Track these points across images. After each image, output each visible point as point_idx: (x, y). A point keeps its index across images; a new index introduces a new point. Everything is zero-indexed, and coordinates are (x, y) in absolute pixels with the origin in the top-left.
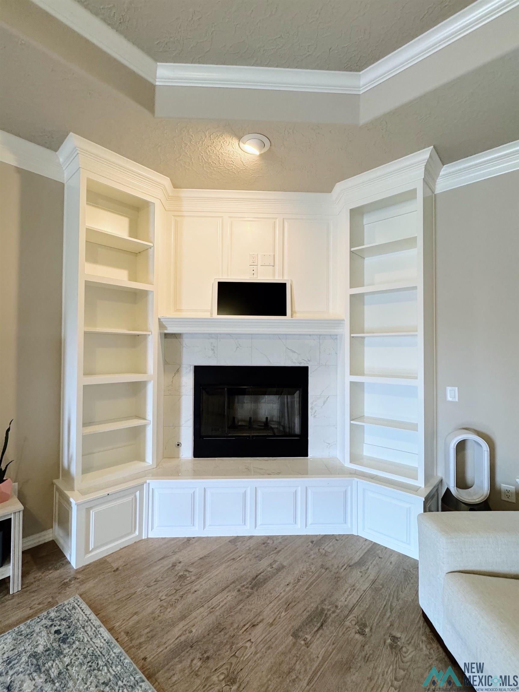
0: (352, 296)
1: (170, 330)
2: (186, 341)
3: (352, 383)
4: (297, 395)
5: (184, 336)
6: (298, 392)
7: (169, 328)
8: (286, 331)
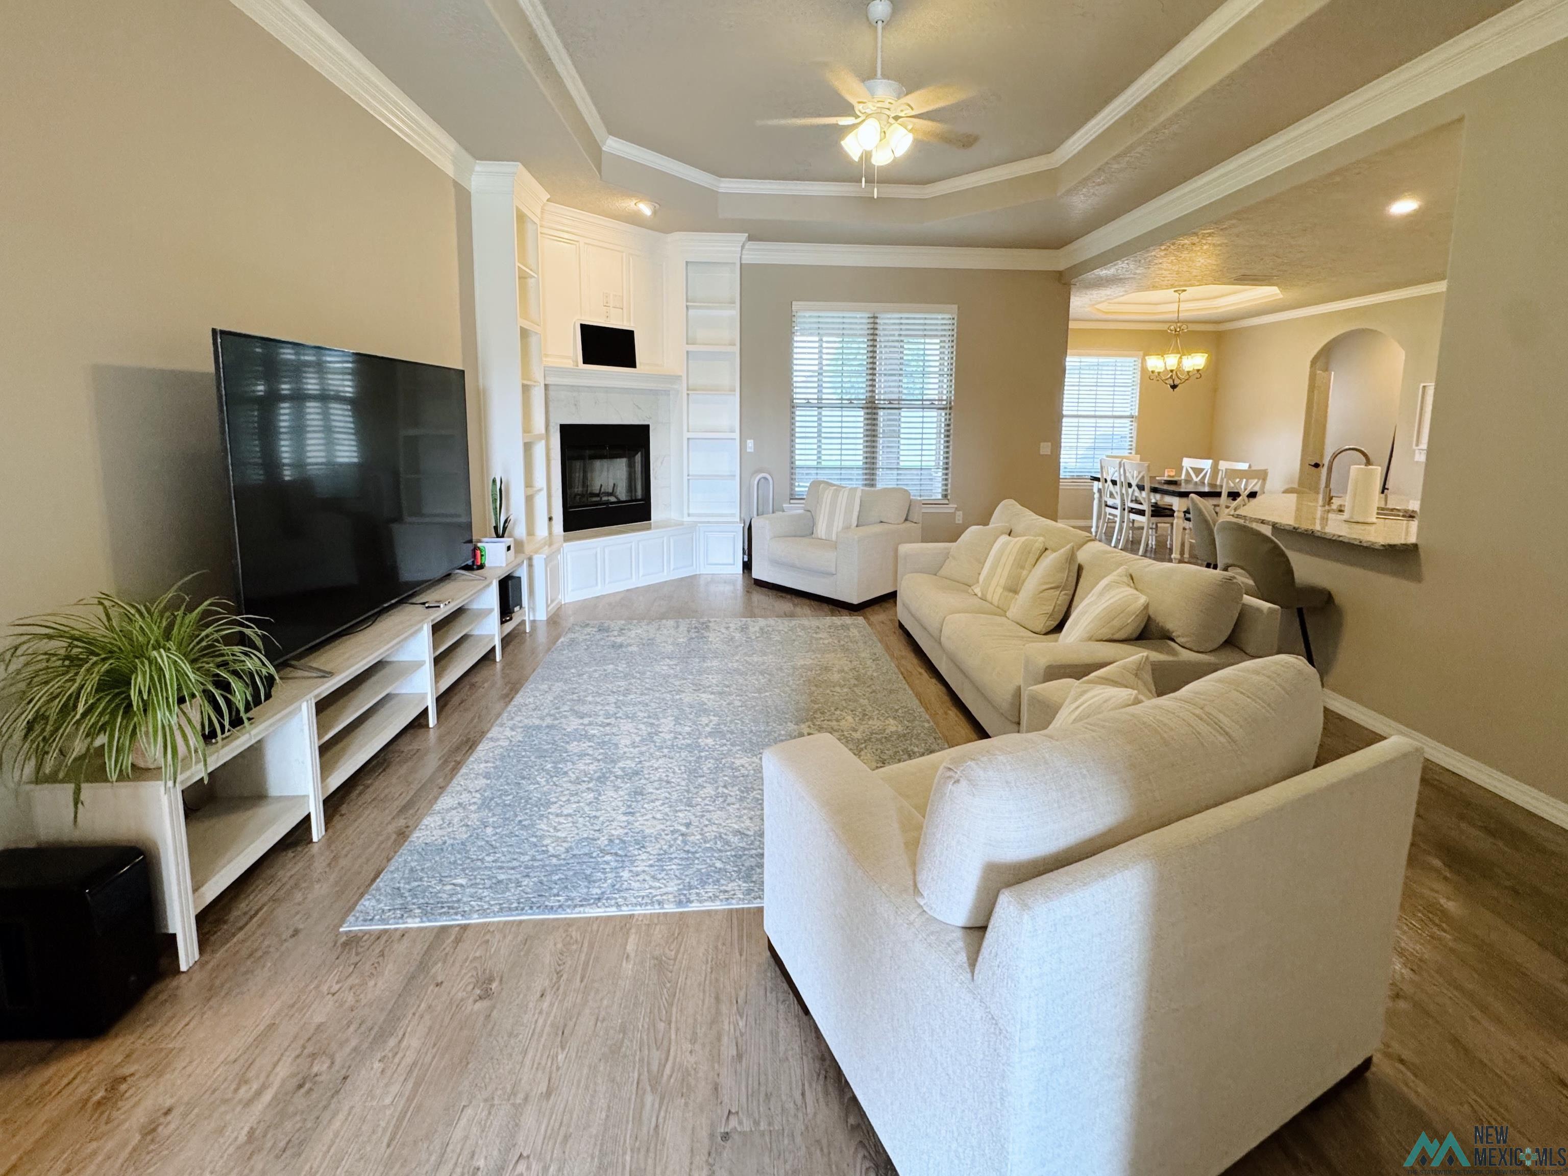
0: (688, 354)
1: (550, 381)
2: (552, 394)
3: (687, 439)
4: (639, 456)
5: (557, 388)
6: (640, 453)
7: (547, 378)
8: (634, 385)
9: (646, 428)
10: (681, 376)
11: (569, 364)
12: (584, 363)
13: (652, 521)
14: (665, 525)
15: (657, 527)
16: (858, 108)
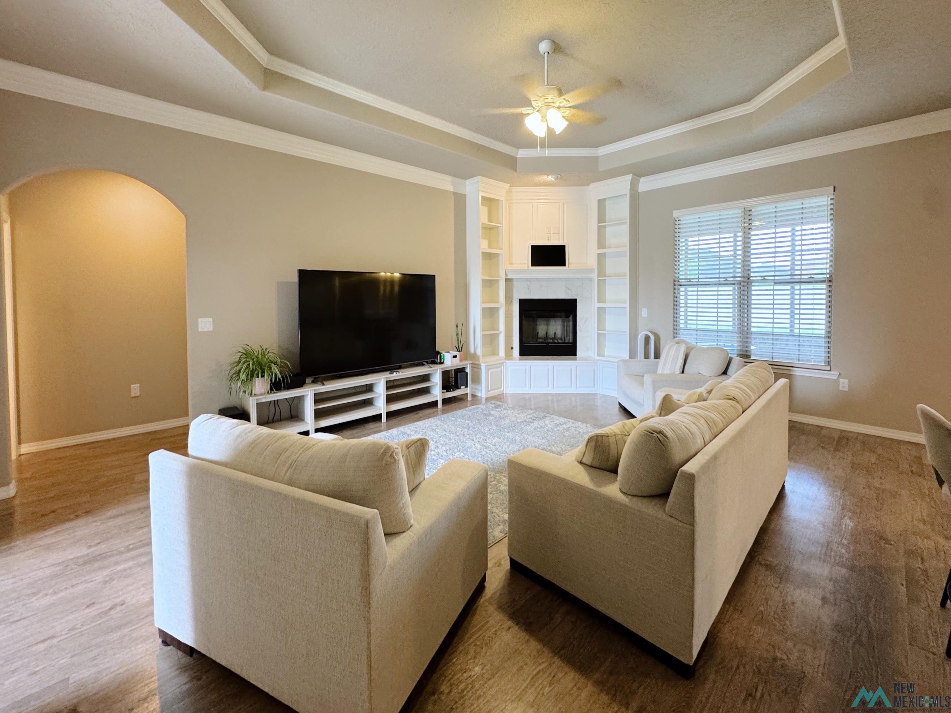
0: (599, 255)
1: (509, 277)
2: (515, 283)
3: (598, 308)
4: (571, 318)
5: (514, 280)
6: (571, 316)
7: (508, 275)
8: (565, 276)
9: (575, 300)
10: (594, 269)
11: (525, 267)
12: (532, 266)
13: (577, 357)
14: (585, 359)
15: (579, 360)
16: (534, 103)
